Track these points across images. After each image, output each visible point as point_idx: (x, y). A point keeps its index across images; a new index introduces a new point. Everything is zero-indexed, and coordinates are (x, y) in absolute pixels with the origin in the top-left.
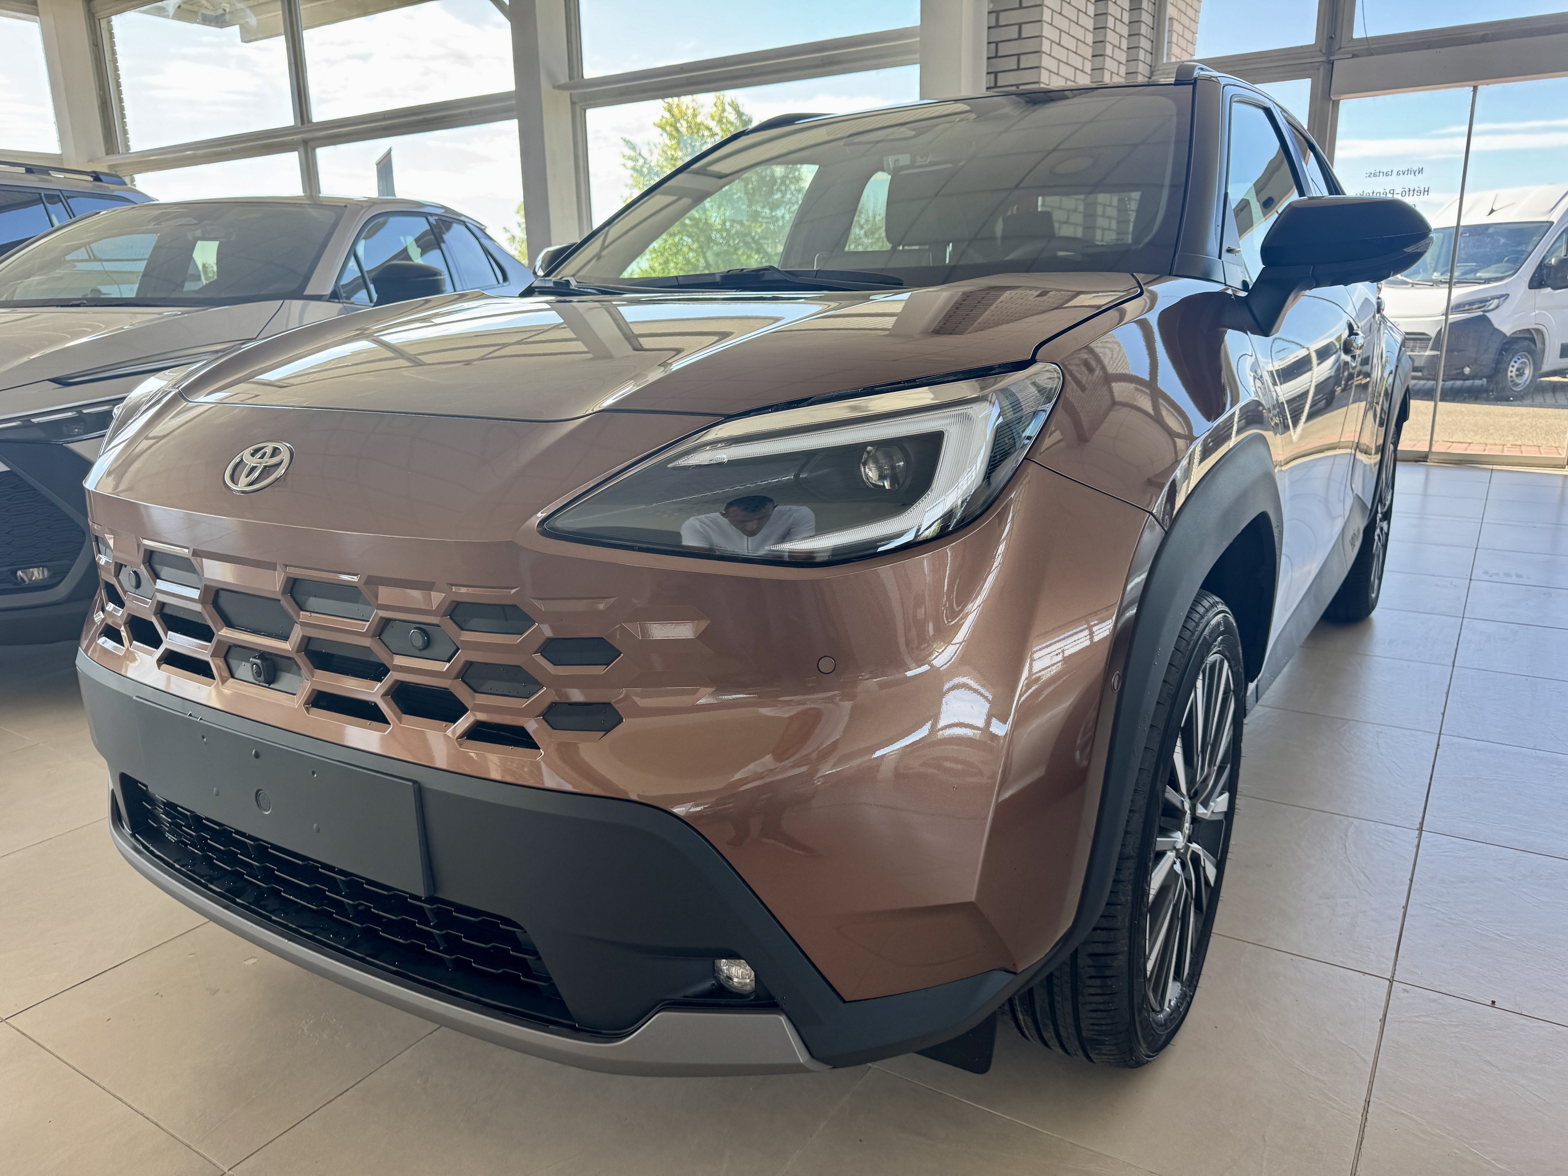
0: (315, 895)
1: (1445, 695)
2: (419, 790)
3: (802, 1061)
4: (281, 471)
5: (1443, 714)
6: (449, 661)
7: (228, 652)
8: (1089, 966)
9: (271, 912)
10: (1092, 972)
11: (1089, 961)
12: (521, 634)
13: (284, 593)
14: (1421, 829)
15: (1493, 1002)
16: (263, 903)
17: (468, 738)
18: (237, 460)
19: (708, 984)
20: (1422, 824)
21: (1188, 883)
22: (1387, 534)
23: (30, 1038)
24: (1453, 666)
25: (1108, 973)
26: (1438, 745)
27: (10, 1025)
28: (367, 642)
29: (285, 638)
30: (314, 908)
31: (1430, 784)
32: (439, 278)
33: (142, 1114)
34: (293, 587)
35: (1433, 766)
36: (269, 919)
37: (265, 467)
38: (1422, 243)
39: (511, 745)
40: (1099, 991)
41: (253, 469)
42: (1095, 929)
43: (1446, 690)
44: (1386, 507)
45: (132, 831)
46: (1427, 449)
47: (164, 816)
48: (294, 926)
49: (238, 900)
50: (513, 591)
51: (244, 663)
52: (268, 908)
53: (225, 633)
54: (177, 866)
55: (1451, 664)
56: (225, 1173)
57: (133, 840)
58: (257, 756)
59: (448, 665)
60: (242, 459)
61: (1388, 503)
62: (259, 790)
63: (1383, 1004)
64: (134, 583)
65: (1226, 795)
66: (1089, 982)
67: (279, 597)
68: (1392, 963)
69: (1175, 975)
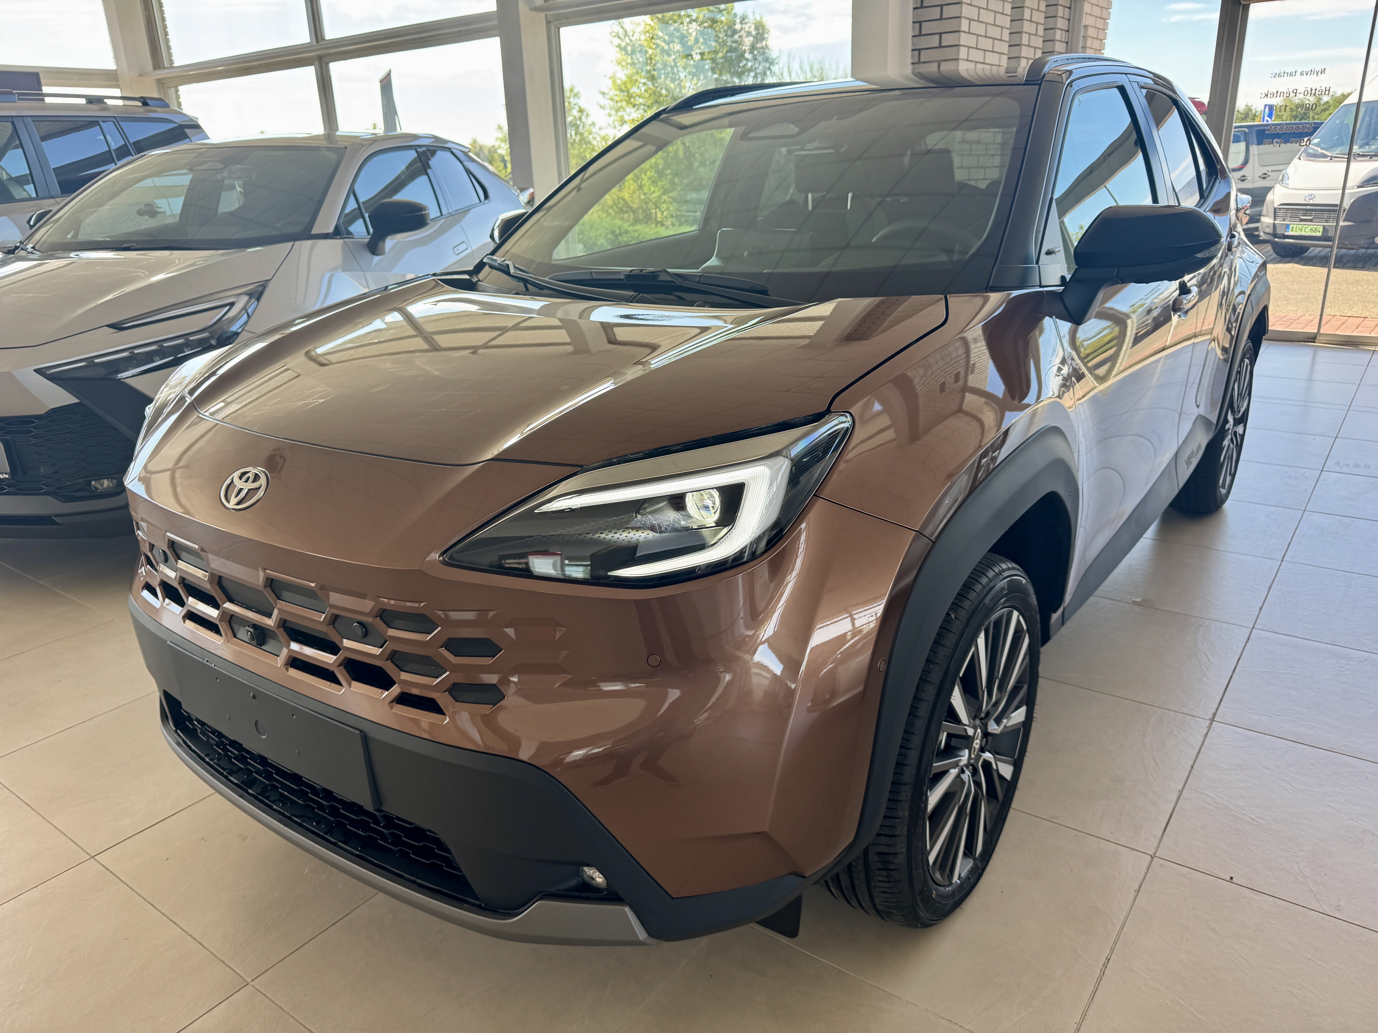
0: (302, 794)
1: (1267, 589)
2: (365, 738)
3: (641, 939)
4: (261, 493)
5: (1261, 608)
6: (381, 647)
7: (231, 619)
8: (877, 862)
9: (273, 802)
11: (876, 858)
12: (430, 633)
13: (265, 587)
14: (1213, 720)
15: (1232, 878)
16: (267, 794)
17: (397, 703)
18: (228, 482)
20: (1215, 714)
21: (978, 784)
22: (1242, 436)
23: (111, 872)
24: (1282, 560)
25: (891, 867)
26: (1249, 639)
27: (97, 861)
28: (324, 628)
29: (269, 616)
30: (302, 803)
31: (1231, 677)
33: (191, 936)
34: (271, 583)
35: (1239, 659)
36: (271, 807)
37: (249, 490)
38: (1212, 249)
39: (426, 711)
41: (241, 490)
42: (877, 835)
43: (1269, 585)
45: (175, 727)
46: (1316, 331)
47: (196, 723)
48: (289, 815)
49: (250, 791)
50: (422, 604)
51: (242, 628)
52: (271, 799)
53: (228, 605)
54: (207, 760)
55: (1281, 559)
56: (248, 984)
57: (176, 735)
58: (254, 697)
59: (381, 650)
60: (232, 481)
62: (256, 722)
63: (1141, 877)
64: (163, 559)
65: (1023, 710)
67: (262, 589)
68: (1156, 842)
69: (965, 855)
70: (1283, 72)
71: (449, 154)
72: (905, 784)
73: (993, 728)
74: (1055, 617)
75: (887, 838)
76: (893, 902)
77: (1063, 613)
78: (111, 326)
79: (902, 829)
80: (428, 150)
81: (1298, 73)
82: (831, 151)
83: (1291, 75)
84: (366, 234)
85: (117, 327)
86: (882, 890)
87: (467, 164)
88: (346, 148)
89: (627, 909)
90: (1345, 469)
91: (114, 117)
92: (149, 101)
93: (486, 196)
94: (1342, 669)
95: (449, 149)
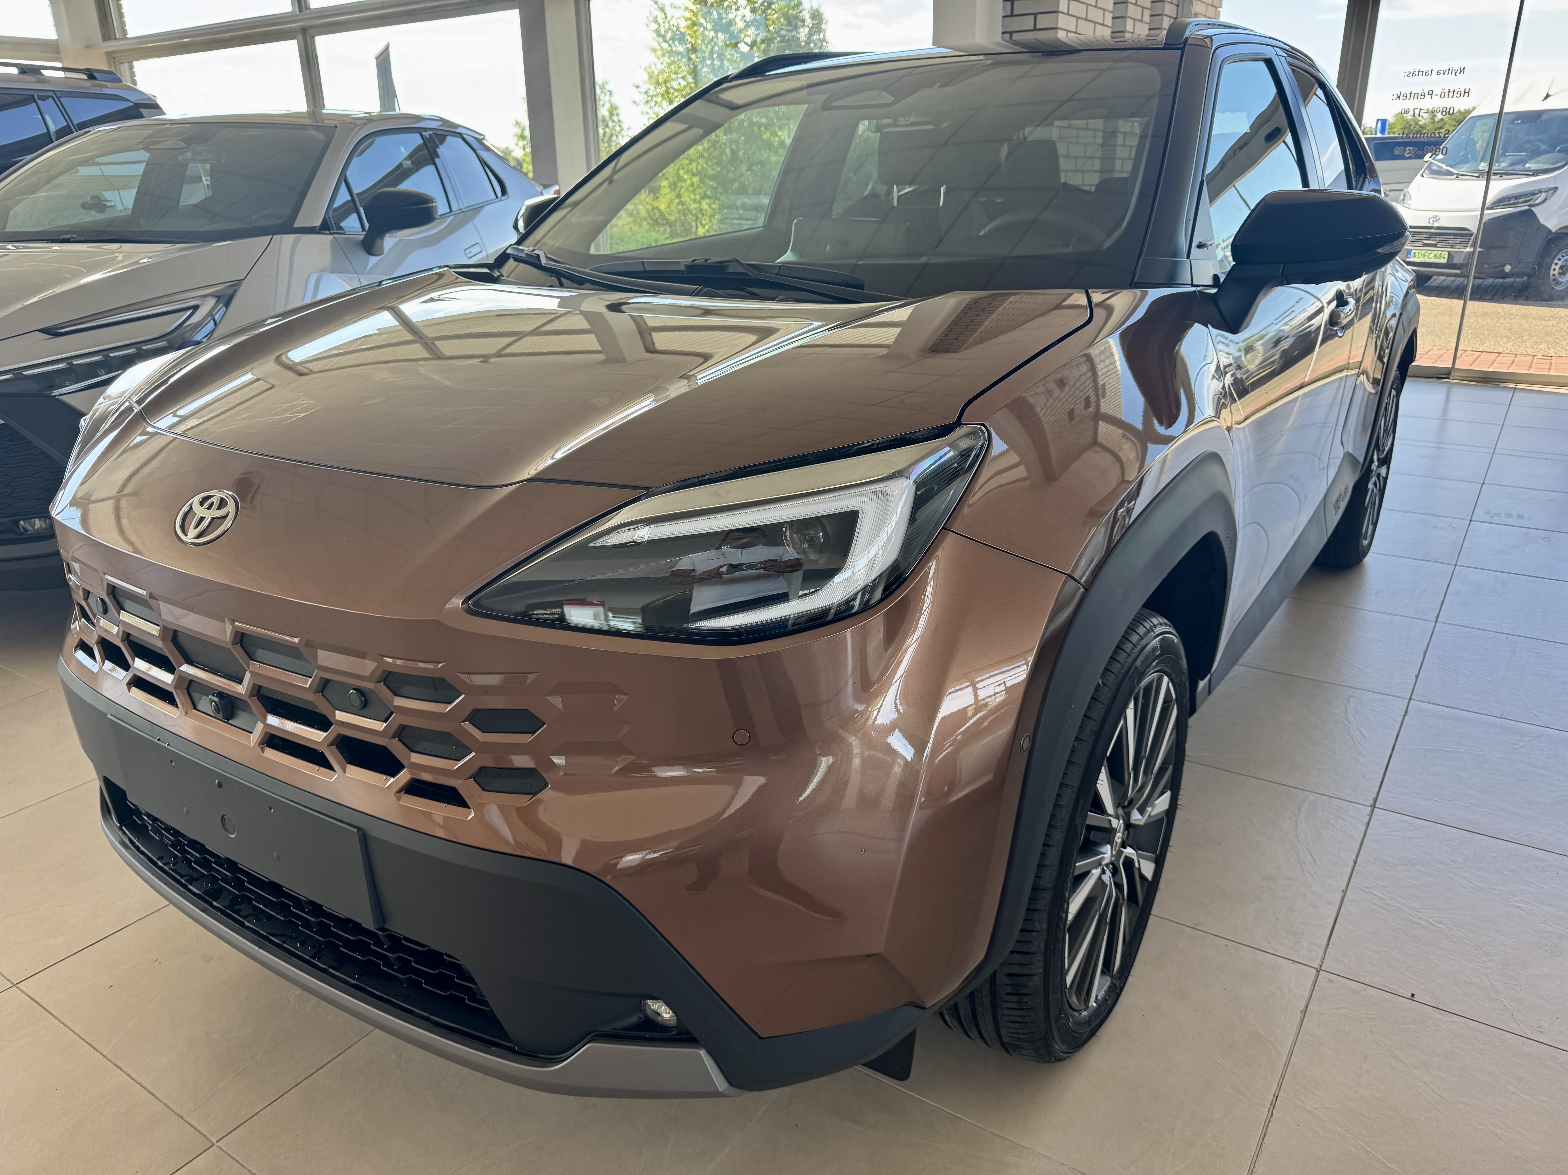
0: (283, 908)
1: (1422, 654)
2: (364, 837)
3: (720, 1090)
4: (228, 523)
5: (1417, 676)
6: (385, 721)
7: (190, 686)
8: (1006, 985)
9: (245, 917)
10: (1009, 989)
11: (1007, 980)
12: (450, 703)
13: (234, 644)
14: (1374, 806)
15: (1413, 995)
16: (237, 907)
17: (405, 793)
18: (186, 508)
19: (633, 1020)
20: (1376, 800)
21: (1119, 887)
22: (1386, 479)
23: (39, 1004)
24: (1436, 622)
25: (1024, 991)
26: (1406, 712)
27: (21, 990)
28: (310, 697)
29: (240, 681)
30: (282, 919)
31: (1391, 756)
32: (430, 205)
33: (140, 1084)
34: (241, 638)
35: (1398, 735)
36: (242, 924)
37: (213, 519)
38: (1396, 243)
39: (445, 803)
40: (1016, 1006)
41: (202, 519)
42: (1012, 952)
43: (1424, 650)
44: (1385, 452)
45: (119, 823)
46: (1450, 366)
47: (146, 818)
48: (265, 934)
49: (215, 903)
50: (440, 665)
51: (204, 697)
52: (242, 913)
53: (186, 668)
54: (160, 864)
55: (1434, 619)
56: (213, 1145)
57: (120, 833)
58: (220, 785)
59: (385, 724)
60: (191, 507)
61: (1387, 449)
62: (223, 816)
63: (1307, 995)
64: (101, 609)
65: (1167, 795)
66: (1006, 998)
67: (230, 647)
68: (1322, 951)
69: (1103, 972)
70: (1417, 71)
71: (460, 140)
72: (1044, 889)
73: (1136, 817)
74: (1202, 684)
75: (1021, 956)
76: (1025, 1034)
77: (1210, 680)
78: (42, 331)
79: (1038, 945)
80: (435, 134)
81: (1435, 73)
82: (931, 127)
83: (1427, 74)
84: (361, 230)
85: (52, 332)
86: (1012, 1019)
87: (480, 152)
88: (336, 127)
89: (703, 1052)
90: (1496, 519)
91: (53, 91)
92: (95, 74)
93: (504, 192)
94: (1516, 747)
95: (461, 134)
